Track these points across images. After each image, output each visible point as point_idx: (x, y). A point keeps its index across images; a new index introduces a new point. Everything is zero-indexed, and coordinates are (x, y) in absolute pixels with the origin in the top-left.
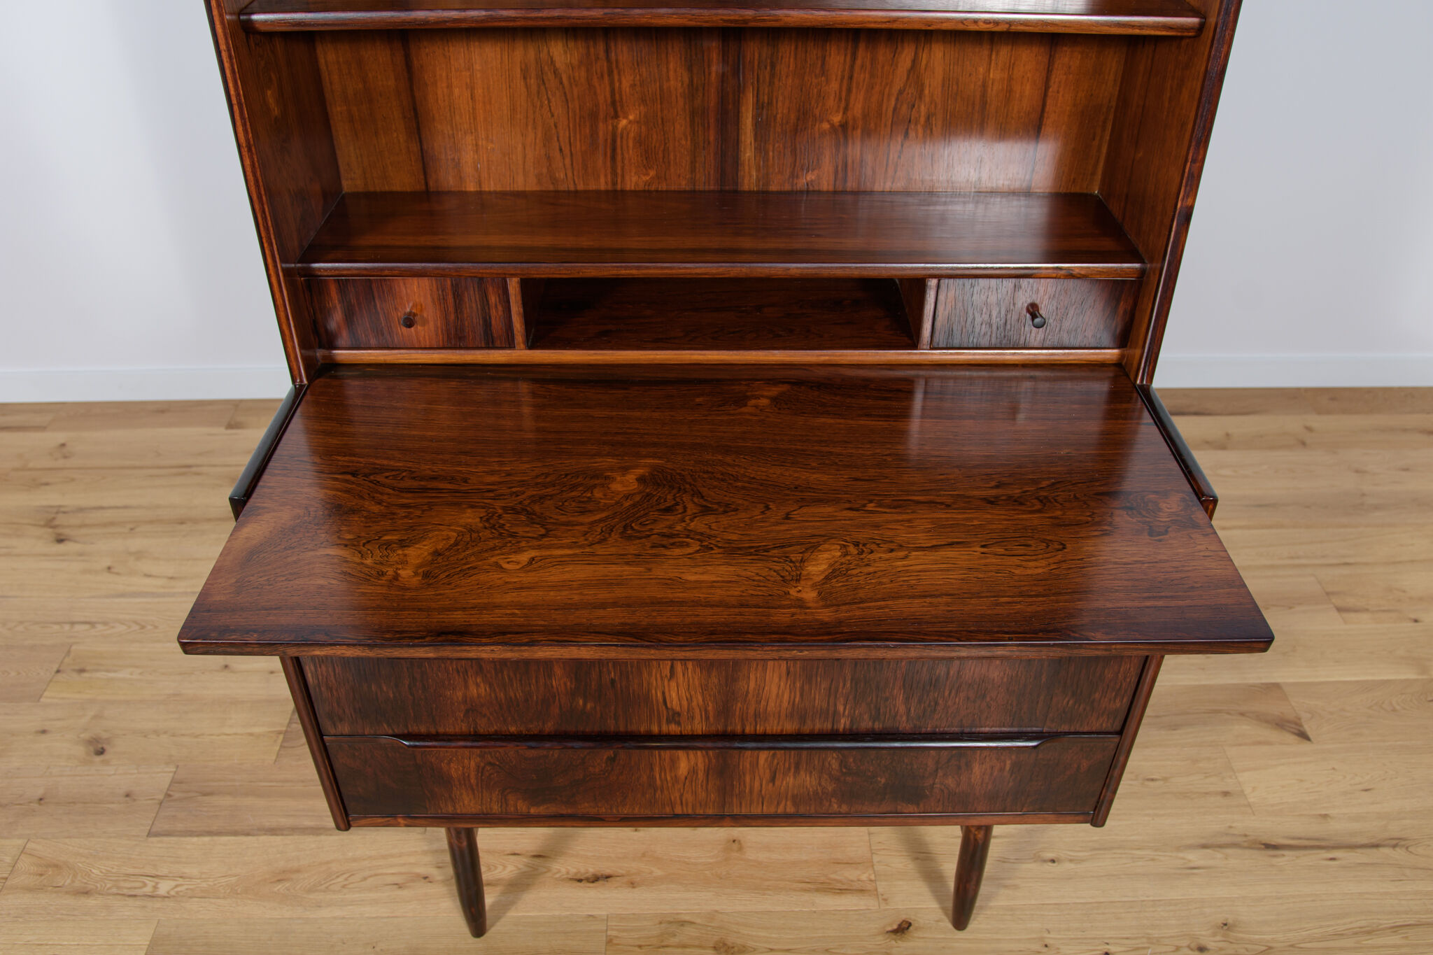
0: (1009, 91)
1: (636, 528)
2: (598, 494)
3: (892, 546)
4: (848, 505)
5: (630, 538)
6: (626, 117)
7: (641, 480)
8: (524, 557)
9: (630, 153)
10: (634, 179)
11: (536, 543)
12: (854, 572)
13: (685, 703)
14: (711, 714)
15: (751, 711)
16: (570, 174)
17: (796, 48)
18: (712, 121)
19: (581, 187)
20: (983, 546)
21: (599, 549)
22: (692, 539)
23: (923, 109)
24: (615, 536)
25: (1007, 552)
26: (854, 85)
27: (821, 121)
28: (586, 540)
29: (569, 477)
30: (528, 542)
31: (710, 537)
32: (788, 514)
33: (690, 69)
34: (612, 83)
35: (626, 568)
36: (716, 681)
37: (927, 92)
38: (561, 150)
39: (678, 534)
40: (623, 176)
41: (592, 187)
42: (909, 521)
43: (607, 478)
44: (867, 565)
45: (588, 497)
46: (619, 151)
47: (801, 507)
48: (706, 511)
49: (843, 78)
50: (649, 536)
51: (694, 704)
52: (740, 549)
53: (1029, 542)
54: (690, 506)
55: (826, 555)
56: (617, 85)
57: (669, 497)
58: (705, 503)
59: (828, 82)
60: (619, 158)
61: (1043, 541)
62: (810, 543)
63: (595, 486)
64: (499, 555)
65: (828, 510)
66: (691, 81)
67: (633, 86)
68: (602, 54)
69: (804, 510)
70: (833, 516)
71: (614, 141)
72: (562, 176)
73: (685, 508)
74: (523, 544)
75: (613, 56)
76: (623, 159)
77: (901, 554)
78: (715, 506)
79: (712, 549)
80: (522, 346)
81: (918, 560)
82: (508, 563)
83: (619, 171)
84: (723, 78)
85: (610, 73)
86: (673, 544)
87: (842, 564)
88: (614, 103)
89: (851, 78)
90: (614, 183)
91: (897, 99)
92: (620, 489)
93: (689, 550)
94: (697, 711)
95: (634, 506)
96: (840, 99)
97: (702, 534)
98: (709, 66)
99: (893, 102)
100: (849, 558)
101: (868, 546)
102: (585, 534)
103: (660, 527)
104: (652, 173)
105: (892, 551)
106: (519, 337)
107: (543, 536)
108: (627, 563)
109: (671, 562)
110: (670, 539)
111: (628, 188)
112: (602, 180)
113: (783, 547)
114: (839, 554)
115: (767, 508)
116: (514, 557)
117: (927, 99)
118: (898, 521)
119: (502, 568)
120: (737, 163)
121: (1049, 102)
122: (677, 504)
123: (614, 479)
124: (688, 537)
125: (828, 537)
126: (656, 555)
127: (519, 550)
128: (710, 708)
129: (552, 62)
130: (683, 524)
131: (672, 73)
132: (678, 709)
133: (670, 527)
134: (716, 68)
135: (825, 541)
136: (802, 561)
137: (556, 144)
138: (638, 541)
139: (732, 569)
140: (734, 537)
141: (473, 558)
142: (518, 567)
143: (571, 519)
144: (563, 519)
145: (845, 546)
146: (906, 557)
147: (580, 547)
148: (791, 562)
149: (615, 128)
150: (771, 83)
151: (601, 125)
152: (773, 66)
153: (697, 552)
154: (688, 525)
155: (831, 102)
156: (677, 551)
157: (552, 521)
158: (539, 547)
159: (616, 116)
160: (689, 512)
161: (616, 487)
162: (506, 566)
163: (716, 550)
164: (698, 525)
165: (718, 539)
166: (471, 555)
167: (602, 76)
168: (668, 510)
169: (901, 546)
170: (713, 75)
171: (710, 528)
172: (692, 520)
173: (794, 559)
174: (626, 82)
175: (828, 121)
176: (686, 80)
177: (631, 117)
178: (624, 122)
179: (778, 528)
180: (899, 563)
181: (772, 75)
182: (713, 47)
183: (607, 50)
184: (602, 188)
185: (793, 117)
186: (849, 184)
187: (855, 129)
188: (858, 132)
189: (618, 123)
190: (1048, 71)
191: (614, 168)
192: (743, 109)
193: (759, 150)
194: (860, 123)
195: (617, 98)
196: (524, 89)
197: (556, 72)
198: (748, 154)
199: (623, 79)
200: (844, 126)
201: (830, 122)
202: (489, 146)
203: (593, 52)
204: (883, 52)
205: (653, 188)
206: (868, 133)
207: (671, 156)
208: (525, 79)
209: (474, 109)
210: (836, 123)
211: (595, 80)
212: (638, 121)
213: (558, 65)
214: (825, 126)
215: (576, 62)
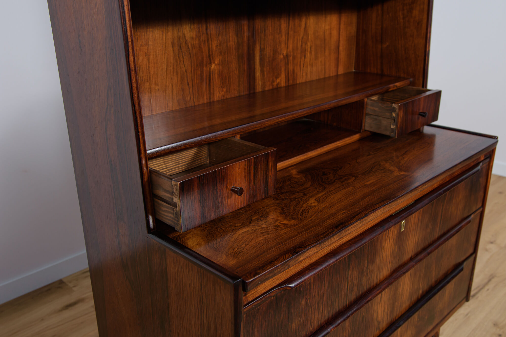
0: (331, 34)
6: (214, 63)
9: (216, 82)
10: (218, 94)
16: (192, 97)
18: (245, 60)
19: (196, 103)
23: (309, 45)
26: (289, 37)
27: (280, 54)
33: (237, 36)
38: (188, 84)
40: (213, 94)
41: (201, 102)
46: (212, 81)
49: (286, 34)
56: (211, 46)
59: (282, 36)
60: (212, 84)
66: (238, 41)
67: (217, 46)
71: (210, 76)
75: (209, 31)
83: (212, 91)
84: (249, 39)
88: (209, 56)
90: (210, 98)
91: (302, 41)
98: (244, 33)
99: (300, 43)
104: (224, 90)
111: (215, 100)
112: (205, 97)
117: (310, 40)
120: (254, 79)
121: (340, 37)
129: (185, 37)
131: (231, 38)
134: (246, 34)
137: (186, 82)
149: (210, 69)
150: (264, 39)
151: (205, 68)
152: (265, 31)
155: (283, 45)
159: (211, 63)
170: (245, 37)
174: (214, 44)
176: (236, 41)
177: (216, 62)
178: (213, 66)
181: (265, 35)
182: (245, 23)
183: (207, 29)
184: (205, 102)
185: (272, 54)
186: (290, 82)
187: (290, 56)
188: (291, 58)
189: (211, 66)
190: (340, 24)
191: (210, 90)
192: (256, 52)
193: (262, 71)
194: (292, 54)
195: (211, 53)
196: (172, 53)
197: (186, 42)
198: (258, 74)
199: (213, 43)
200: (287, 56)
201: (283, 54)
202: (157, 87)
203: (201, 29)
204: (297, 21)
205: (225, 98)
206: (294, 58)
207: (232, 80)
208: (173, 47)
209: (149, 67)
210: (285, 55)
211: (202, 45)
212: (219, 64)
213: (187, 38)
214: (282, 56)
215: (194, 36)
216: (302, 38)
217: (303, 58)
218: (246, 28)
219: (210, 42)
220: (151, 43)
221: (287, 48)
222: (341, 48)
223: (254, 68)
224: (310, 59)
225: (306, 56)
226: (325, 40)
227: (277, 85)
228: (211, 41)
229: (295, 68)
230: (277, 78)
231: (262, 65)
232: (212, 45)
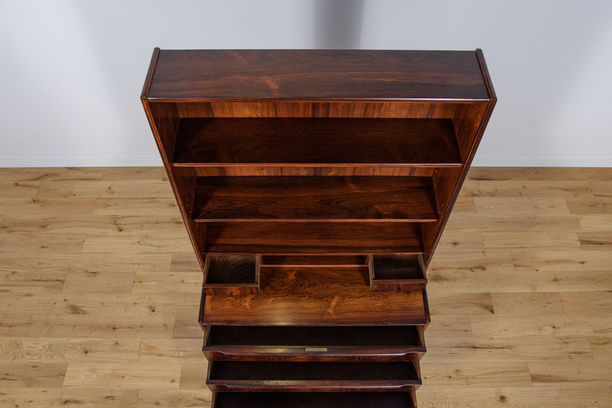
1: (295, 291)
2: (286, 280)
3: (350, 297)
4: (341, 284)
5: (293, 294)
7: (295, 275)
8: (271, 300)
11: (273, 296)
12: (341, 305)
20: (370, 297)
21: (287, 298)
22: (307, 294)
24: (290, 293)
25: (374, 299)
28: (284, 295)
29: (279, 274)
30: (272, 295)
31: (311, 294)
32: (328, 287)
35: (293, 303)
39: (304, 293)
42: (354, 289)
43: (288, 274)
44: (344, 303)
45: (284, 281)
47: (331, 284)
48: (310, 285)
50: (297, 294)
52: (317, 297)
53: (380, 296)
54: (306, 284)
55: (335, 300)
57: (302, 281)
58: (309, 283)
61: (383, 295)
62: (332, 296)
63: (285, 277)
64: (265, 299)
65: (336, 285)
69: (332, 285)
70: (338, 287)
73: (305, 284)
74: (271, 296)
77: (352, 299)
78: (312, 284)
79: (311, 298)
81: (355, 301)
82: (268, 302)
86: (303, 296)
87: (339, 302)
92: (291, 278)
93: (306, 298)
95: (294, 284)
97: (309, 293)
100: (340, 300)
101: (345, 297)
102: (284, 293)
103: (300, 291)
105: (350, 298)
107: (275, 293)
108: (293, 302)
109: (303, 301)
110: (302, 295)
113: (326, 297)
114: (338, 299)
115: (323, 285)
116: (269, 300)
118: (352, 289)
119: (266, 303)
122: (303, 283)
123: (289, 275)
124: (306, 294)
125: (336, 294)
126: (299, 300)
127: (270, 298)
130: (305, 290)
133: (302, 291)
135: (336, 295)
136: (330, 301)
138: (295, 295)
139: (315, 304)
140: (316, 294)
141: (260, 300)
142: (270, 303)
143: (281, 288)
144: (279, 288)
145: (340, 297)
146: (352, 300)
147: (282, 297)
148: (328, 302)
153: (308, 298)
154: (306, 290)
156: (304, 298)
157: (276, 289)
158: (274, 297)
160: (306, 286)
161: (290, 277)
162: (267, 303)
163: (312, 298)
164: (308, 290)
165: (313, 295)
166: (259, 299)
168: (301, 285)
169: (352, 297)
171: (311, 291)
172: (307, 289)
173: (329, 301)
179: (325, 291)
180: (351, 302)
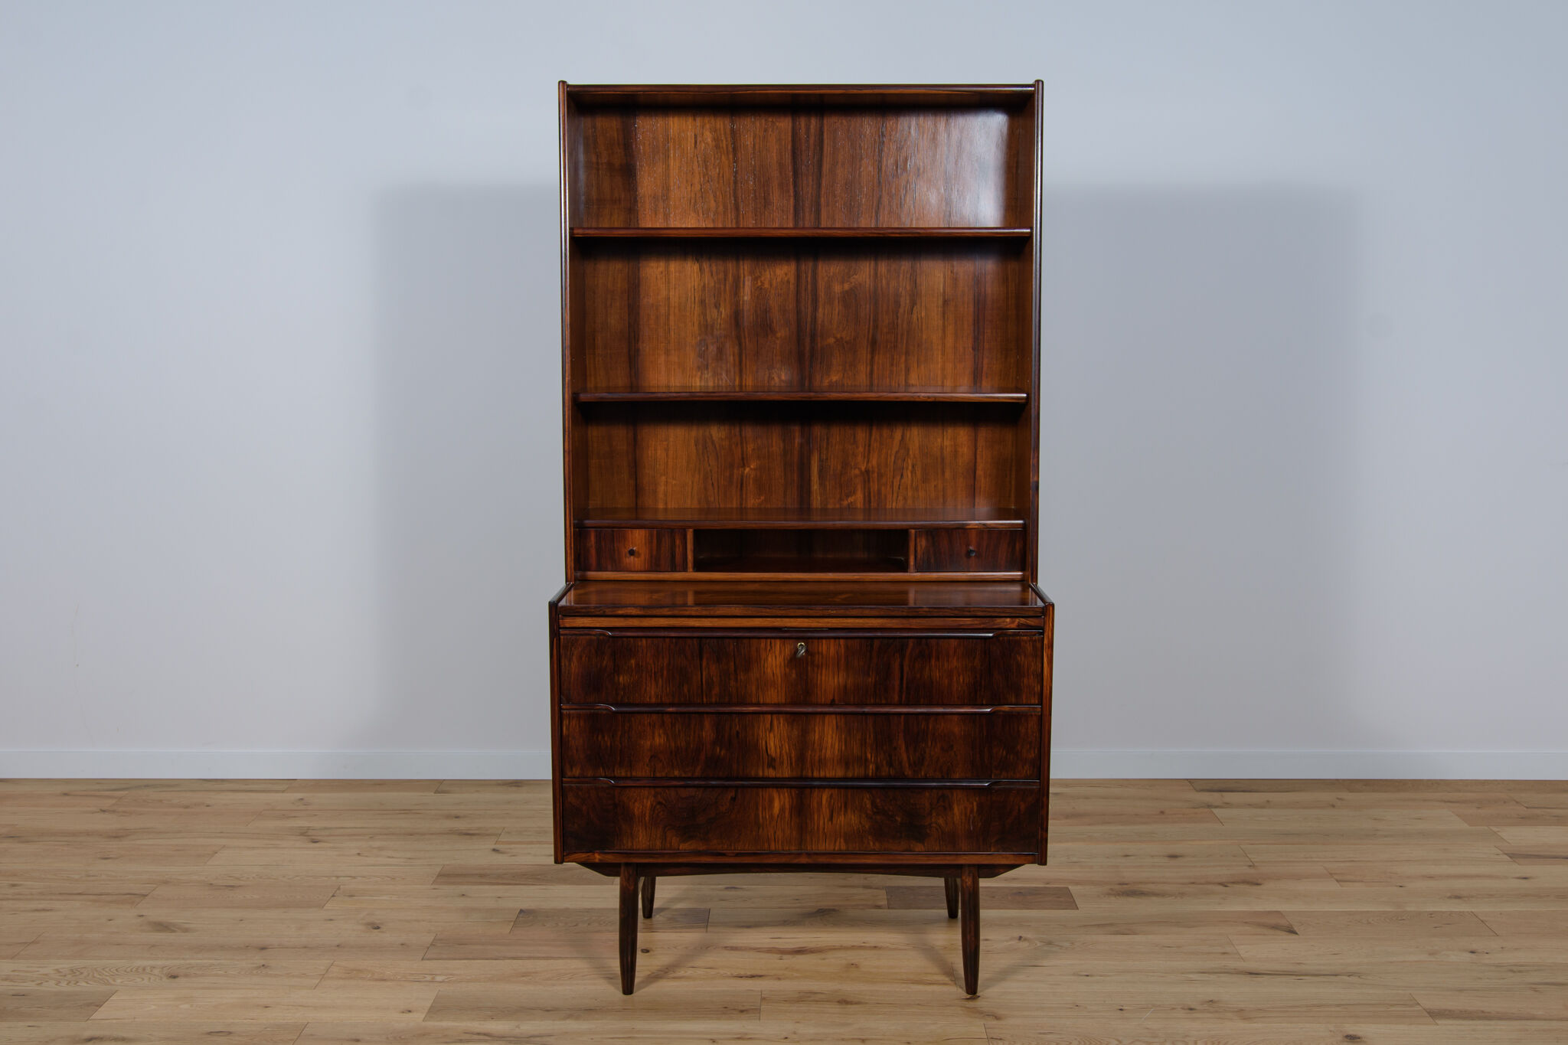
0: (956, 451)
6: (749, 466)
9: (751, 487)
10: (752, 501)
13: (778, 750)
14: (793, 759)
15: (817, 758)
17: (840, 430)
18: (795, 468)
19: (722, 506)
23: (910, 462)
26: (871, 449)
27: (855, 469)
33: (784, 442)
34: (742, 448)
36: (796, 733)
37: (911, 452)
38: (713, 485)
40: (746, 500)
41: (729, 506)
46: (744, 485)
49: (865, 445)
51: (784, 751)
56: (745, 449)
59: (857, 447)
60: (745, 488)
66: (785, 447)
67: (754, 449)
68: (738, 434)
71: (742, 480)
72: (712, 499)
75: (743, 435)
76: (747, 490)
80: (691, 570)
83: (744, 496)
84: (801, 445)
85: (742, 443)
88: (743, 459)
89: (869, 446)
90: (741, 504)
91: (895, 457)
94: (785, 757)
96: (864, 457)
98: (794, 439)
99: (893, 458)
104: (762, 498)
106: (690, 565)
111: (749, 507)
112: (735, 502)
117: (912, 456)
120: (809, 492)
121: (978, 457)
128: (793, 755)
129: (711, 436)
131: (774, 444)
132: (774, 755)
134: (797, 441)
137: (711, 482)
149: (743, 473)
150: (827, 449)
151: (735, 471)
152: (828, 439)
155: (860, 458)
159: (744, 466)
167: (737, 444)
170: (796, 445)
174: (750, 447)
175: (859, 468)
176: (782, 445)
177: (752, 467)
178: (747, 470)
181: (828, 444)
182: (796, 430)
183: (741, 431)
184: (735, 506)
185: (839, 467)
186: (872, 504)
187: (873, 472)
188: (876, 475)
189: (745, 469)
190: (976, 440)
191: (741, 495)
192: (812, 462)
193: (822, 484)
194: (876, 470)
195: (745, 456)
196: (695, 451)
197: (713, 442)
198: (815, 486)
199: (748, 447)
200: (867, 471)
201: (860, 469)
202: (674, 482)
203: (733, 431)
204: (886, 432)
205: (763, 506)
206: (880, 476)
207: (773, 489)
208: (696, 445)
209: (667, 461)
210: (863, 469)
211: (733, 446)
212: (755, 469)
213: (714, 438)
214: (857, 472)
215: (723, 437)
216: (897, 452)
217: (898, 478)
218: (797, 434)
219: (745, 445)
220: (671, 439)
221: (868, 462)
222: (980, 473)
223: (810, 480)
224: (912, 481)
225: (905, 474)
226: (943, 459)
227: (849, 505)
228: (746, 443)
229: (883, 488)
230: (848, 496)
231: (821, 476)
232: (747, 448)
